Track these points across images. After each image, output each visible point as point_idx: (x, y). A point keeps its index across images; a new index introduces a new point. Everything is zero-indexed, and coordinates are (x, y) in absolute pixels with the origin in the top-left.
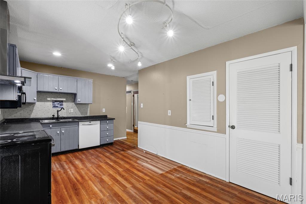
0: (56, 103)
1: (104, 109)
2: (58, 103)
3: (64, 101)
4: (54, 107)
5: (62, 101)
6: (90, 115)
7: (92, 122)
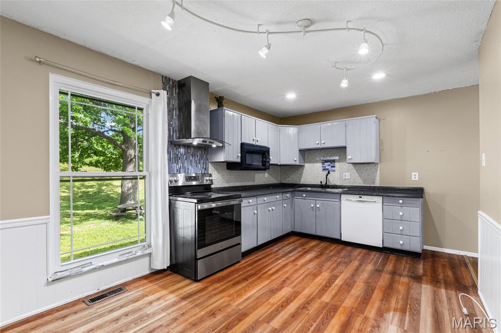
0: (326, 164)
1: (417, 174)
2: (329, 163)
3: (337, 160)
4: (324, 170)
5: (334, 161)
6: (380, 184)
7: (365, 198)
